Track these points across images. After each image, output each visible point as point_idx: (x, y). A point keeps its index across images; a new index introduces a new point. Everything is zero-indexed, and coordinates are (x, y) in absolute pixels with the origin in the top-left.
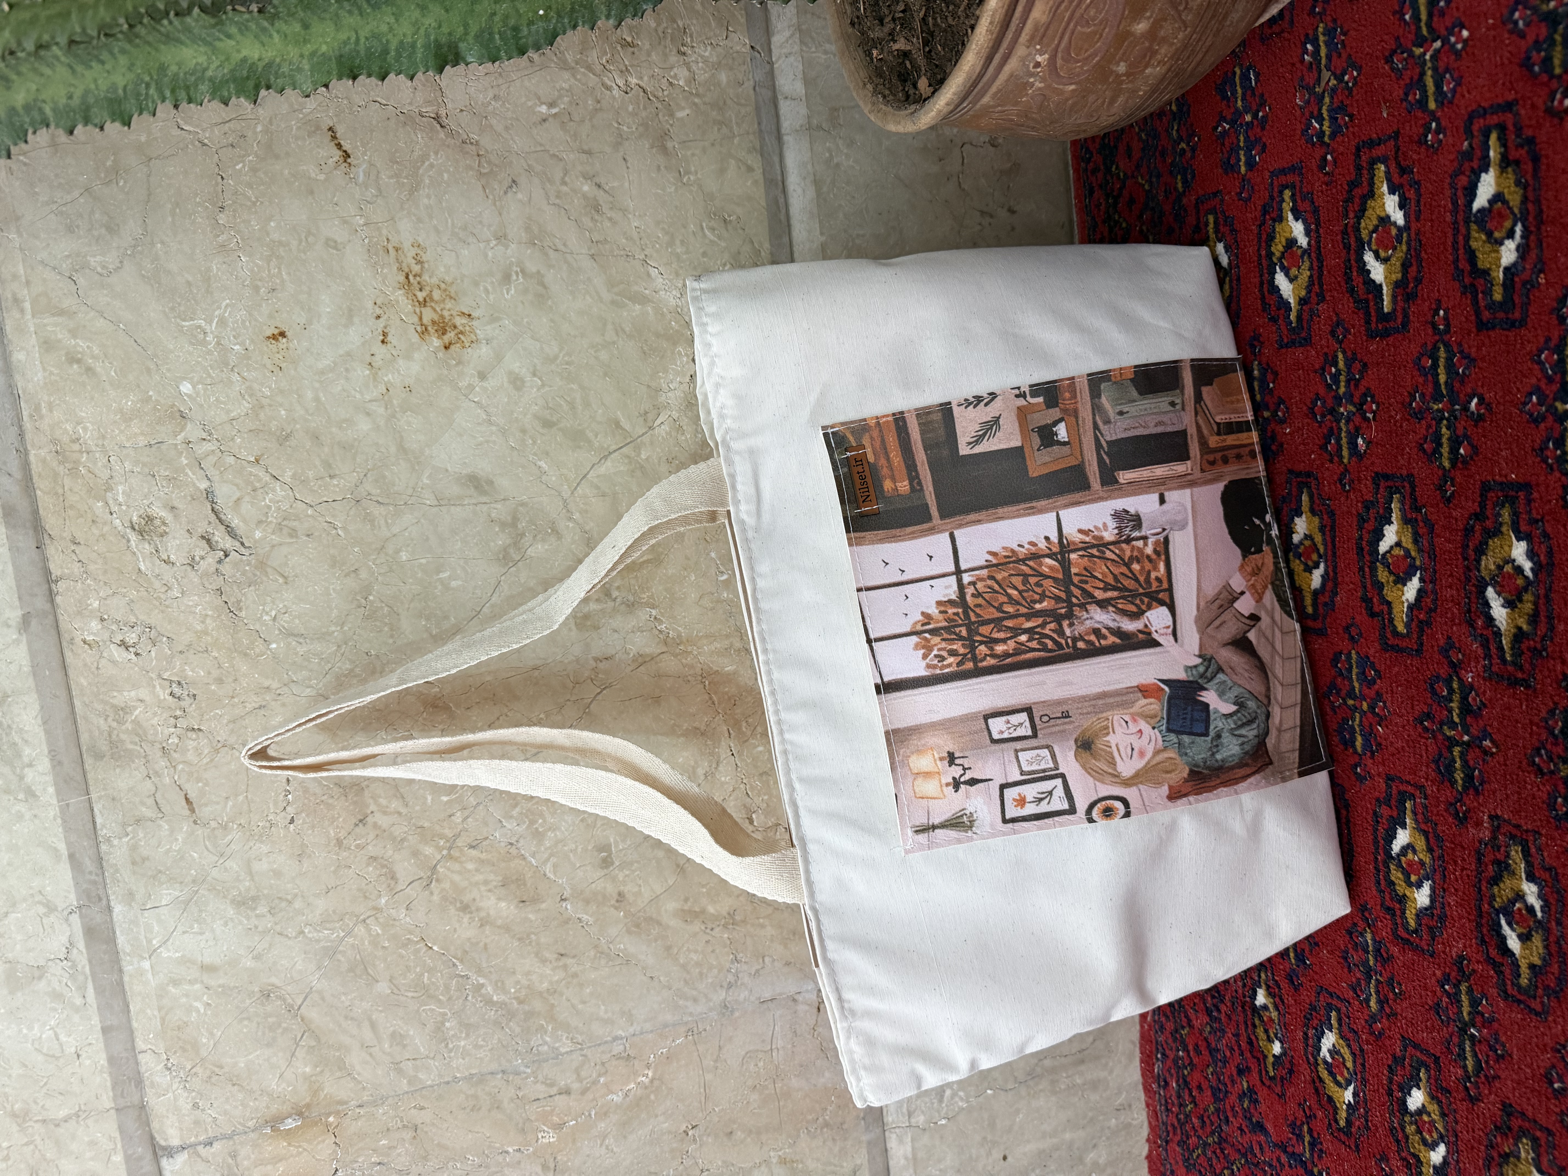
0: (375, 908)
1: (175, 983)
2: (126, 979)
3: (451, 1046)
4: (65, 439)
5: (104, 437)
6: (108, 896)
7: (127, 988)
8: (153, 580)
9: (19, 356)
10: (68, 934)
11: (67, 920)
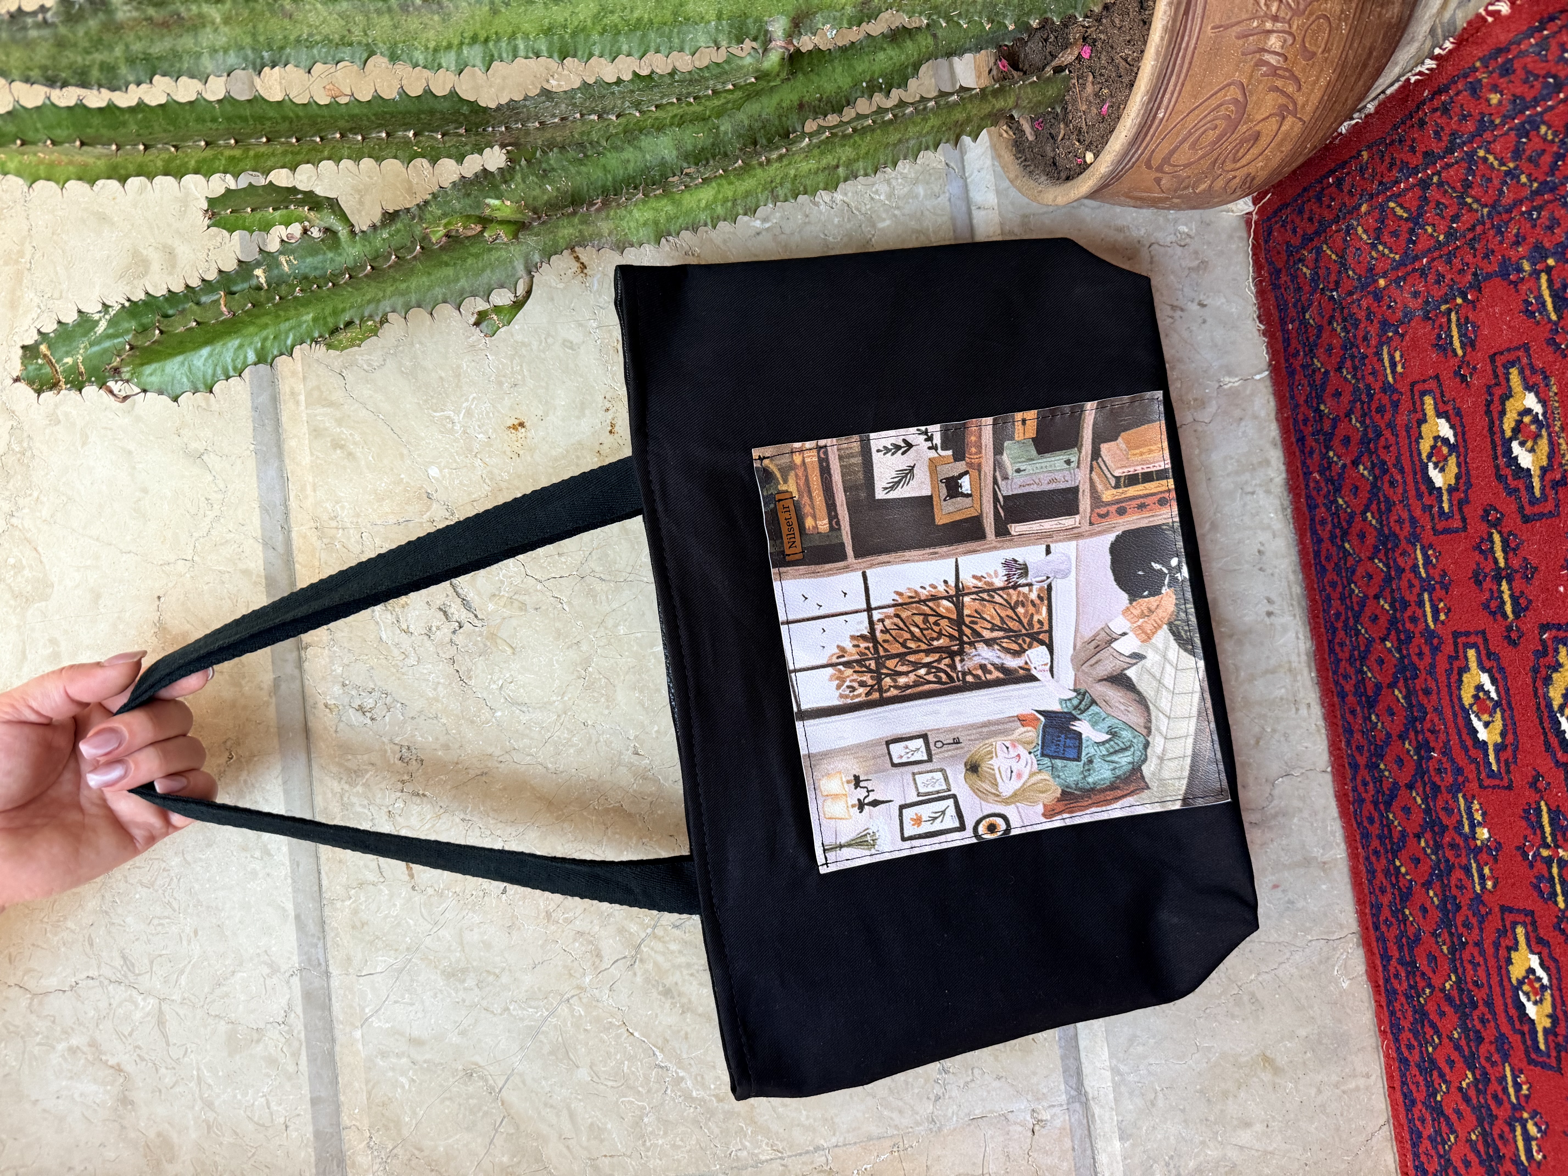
0: (579, 987)
1: (384, 1055)
2: (337, 1048)
3: (648, 1144)
4: (325, 517)
5: (358, 515)
6: (327, 961)
7: (337, 1058)
8: (393, 648)
9: (291, 444)
10: (288, 996)
11: (288, 982)
